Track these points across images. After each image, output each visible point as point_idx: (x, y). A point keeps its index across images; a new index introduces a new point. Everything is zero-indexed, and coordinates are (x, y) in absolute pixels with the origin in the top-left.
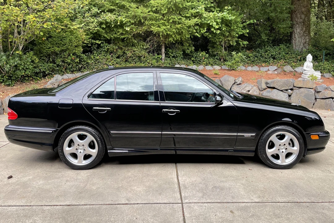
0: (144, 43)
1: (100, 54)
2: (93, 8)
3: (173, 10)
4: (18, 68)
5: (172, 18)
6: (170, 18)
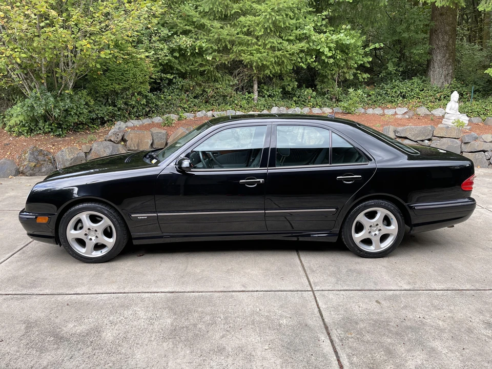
0: (230, 77)
1: (172, 93)
2: (162, 29)
3: (271, 30)
4: (69, 113)
5: (270, 42)
6: (267, 42)
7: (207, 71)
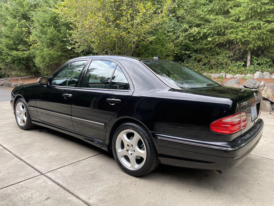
0: (228, 51)
1: (189, 62)
2: (184, 25)
7: (209, 48)
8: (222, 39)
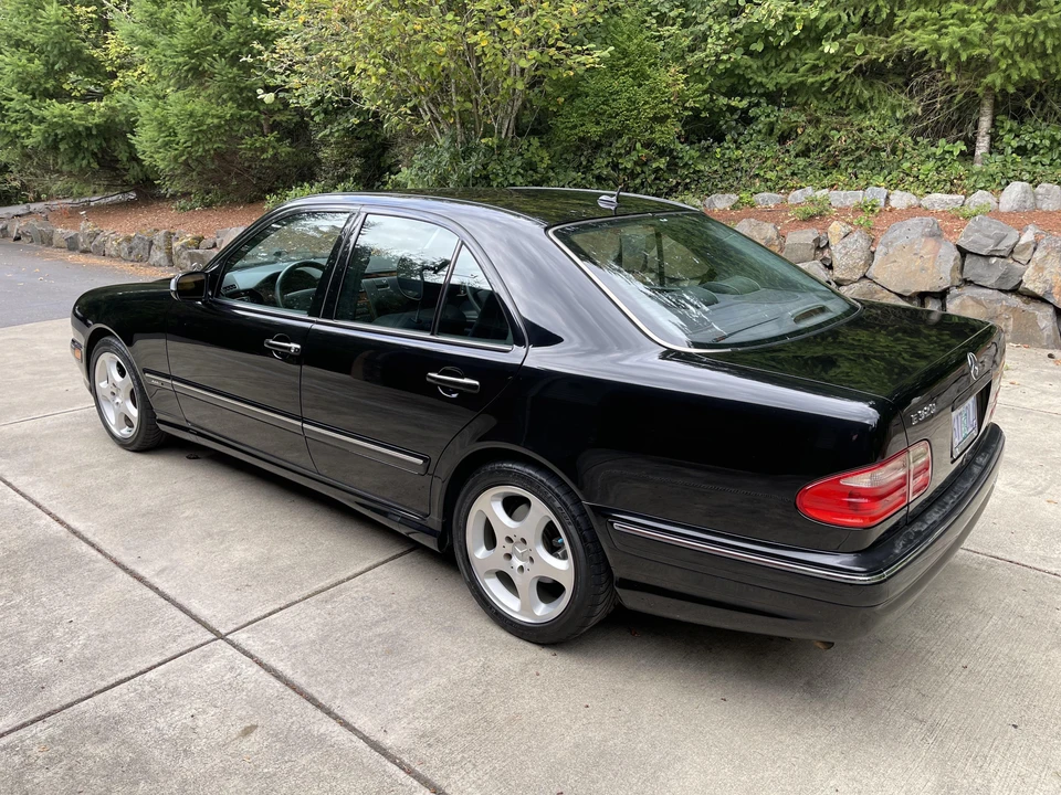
0: (901, 97)
1: (746, 143)
7: (828, 84)
8: (880, 49)
